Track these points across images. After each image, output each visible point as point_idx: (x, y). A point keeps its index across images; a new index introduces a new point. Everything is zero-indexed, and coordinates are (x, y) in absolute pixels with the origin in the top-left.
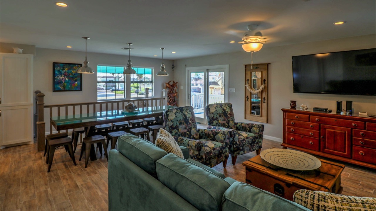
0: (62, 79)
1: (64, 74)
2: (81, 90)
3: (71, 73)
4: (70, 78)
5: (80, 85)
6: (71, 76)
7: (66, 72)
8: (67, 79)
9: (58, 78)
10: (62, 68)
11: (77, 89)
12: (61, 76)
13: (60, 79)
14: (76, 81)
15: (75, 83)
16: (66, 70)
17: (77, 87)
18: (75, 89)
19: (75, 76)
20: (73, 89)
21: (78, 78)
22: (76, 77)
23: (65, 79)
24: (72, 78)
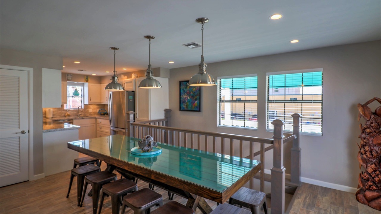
0: (186, 98)
1: (187, 93)
2: (200, 111)
3: (192, 91)
4: (191, 97)
5: (199, 104)
6: (192, 94)
7: (188, 91)
8: (189, 98)
9: (183, 97)
10: (185, 87)
11: (197, 110)
12: (185, 95)
13: (184, 98)
14: (196, 100)
15: (195, 102)
16: (188, 88)
17: (197, 107)
18: (195, 110)
19: (195, 94)
20: (193, 110)
21: (197, 96)
22: (196, 96)
23: (188, 98)
24: (193, 96)
